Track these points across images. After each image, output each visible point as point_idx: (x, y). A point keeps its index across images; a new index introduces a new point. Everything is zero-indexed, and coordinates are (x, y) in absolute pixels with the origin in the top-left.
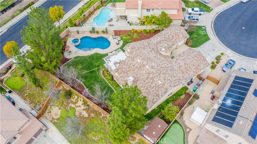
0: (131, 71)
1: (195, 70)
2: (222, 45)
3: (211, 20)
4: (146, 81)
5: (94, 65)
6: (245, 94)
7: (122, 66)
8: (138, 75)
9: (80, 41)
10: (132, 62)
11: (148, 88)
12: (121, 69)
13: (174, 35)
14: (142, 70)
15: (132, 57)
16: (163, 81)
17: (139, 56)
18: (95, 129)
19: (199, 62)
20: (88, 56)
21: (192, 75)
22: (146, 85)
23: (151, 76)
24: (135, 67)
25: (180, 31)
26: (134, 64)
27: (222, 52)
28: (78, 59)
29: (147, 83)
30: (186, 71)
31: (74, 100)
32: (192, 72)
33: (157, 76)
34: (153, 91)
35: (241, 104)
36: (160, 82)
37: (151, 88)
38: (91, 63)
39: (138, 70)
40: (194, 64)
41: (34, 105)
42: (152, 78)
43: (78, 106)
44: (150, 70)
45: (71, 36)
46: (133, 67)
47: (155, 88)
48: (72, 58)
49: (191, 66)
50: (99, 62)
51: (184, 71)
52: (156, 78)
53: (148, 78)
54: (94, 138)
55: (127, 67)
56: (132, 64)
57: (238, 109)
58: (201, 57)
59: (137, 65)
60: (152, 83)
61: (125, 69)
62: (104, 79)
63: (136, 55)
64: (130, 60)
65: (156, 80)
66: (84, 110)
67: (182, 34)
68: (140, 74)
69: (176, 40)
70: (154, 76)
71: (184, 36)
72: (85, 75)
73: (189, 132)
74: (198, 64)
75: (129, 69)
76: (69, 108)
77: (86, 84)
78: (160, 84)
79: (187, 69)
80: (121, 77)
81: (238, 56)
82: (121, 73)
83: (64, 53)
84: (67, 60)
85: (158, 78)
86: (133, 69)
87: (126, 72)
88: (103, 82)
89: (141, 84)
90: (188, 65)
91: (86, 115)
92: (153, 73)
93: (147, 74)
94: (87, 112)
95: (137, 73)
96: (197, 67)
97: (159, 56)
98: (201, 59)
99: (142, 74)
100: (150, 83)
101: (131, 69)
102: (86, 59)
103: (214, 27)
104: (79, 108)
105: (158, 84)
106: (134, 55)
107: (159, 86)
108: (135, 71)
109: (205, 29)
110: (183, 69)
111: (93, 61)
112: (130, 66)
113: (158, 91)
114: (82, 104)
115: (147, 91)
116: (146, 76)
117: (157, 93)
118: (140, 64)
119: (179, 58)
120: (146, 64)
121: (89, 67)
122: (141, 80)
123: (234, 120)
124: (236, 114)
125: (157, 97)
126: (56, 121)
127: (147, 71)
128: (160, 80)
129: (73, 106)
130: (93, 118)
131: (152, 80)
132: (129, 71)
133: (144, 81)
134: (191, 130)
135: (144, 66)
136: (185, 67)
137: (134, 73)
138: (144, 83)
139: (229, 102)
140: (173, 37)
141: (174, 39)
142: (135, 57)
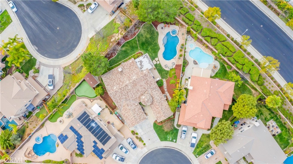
0: (129, 71)
1: (125, 115)
2: (154, 148)
3: (183, 150)
4: (119, 80)
5: (149, 47)
6: (95, 136)
7: (135, 66)
8: (125, 76)
9: (174, 36)
10: (135, 73)
11: (114, 80)
12: (133, 65)
13: (159, 110)
14: (127, 78)
15: (138, 73)
16: (115, 90)
17: (137, 78)
18: (103, 45)
19: (131, 120)
20: (158, 42)
21: (122, 113)
22: (116, 79)
23: (121, 83)
24: (131, 74)
25: (162, 116)
26: (133, 74)
27: (146, 145)
28: (156, 34)
29: (117, 80)
30: (125, 109)
31: (123, 32)
32: (124, 113)
33: (119, 87)
34: (111, 83)
35: (90, 130)
36: (115, 88)
37: (114, 82)
38: (150, 45)
39: (128, 76)
40: (130, 116)
41: (129, 5)
42: (119, 84)
43: (118, 35)
44: (125, 84)
45: (181, 28)
46: (132, 73)
47: (113, 84)
48: (157, 30)
49: (128, 113)
50: (151, 50)
51: (125, 107)
52: (119, 86)
53: (120, 81)
54: (99, 45)
55: (133, 69)
56: (134, 72)
57: (87, 127)
58: (134, 123)
59: (132, 75)
60: (116, 83)
61: (132, 67)
62: (135, 53)
63: (139, 76)
64: (137, 72)
65: (117, 86)
66: (115, 39)
67: (160, 117)
68: (125, 77)
69: (155, 110)
70: (120, 85)
71: (158, 118)
72: (140, 40)
73: (91, 101)
74: (130, 119)
75: (131, 70)
76: (119, 29)
77: (133, 41)
78: (113, 88)
79: (126, 110)
80: (128, 64)
81: (142, 155)
82: (130, 64)
83: (163, 24)
84: (156, 26)
85: (118, 87)
86: (130, 73)
87: (130, 68)
88: (132, 52)
89: (118, 76)
90: (129, 111)
91: (112, 40)
92: (122, 85)
93: (123, 81)
94: (113, 41)
95: (126, 75)
96: (128, 118)
97: (139, 94)
98: (133, 122)
99: (124, 78)
100: (117, 82)
101: (131, 71)
102: (155, 40)
103: (175, 150)
104: (117, 35)
105: (114, 86)
106: (139, 75)
107: (113, 87)
108: (128, 74)
109: (173, 142)
110: (126, 107)
111: (152, 46)
112: (133, 71)
113: (110, 86)
114: (119, 38)
115: (113, 79)
116: (122, 80)
117: (110, 85)
118: (132, 78)
119: (137, 108)
120: (130, 82)
121: (147, 42)
122: (121, 77)
123: (82, 122)
124: (84, 125)
125: (107, 84)
126: (115, 21)
127: (125, 82)
128: (116, 88)
129: (120, 32)
130: (109, 44)
131: (118, 83)
132: (130, 70)
133: (119, 79)
134: (92, 102)
135: (129, 80)
136: (127, 109)
137: (127, 73)
138: (118, 78)
139: (93, 125)
140: (157, 108)
141: (155, 109)
142: (138, 76)
